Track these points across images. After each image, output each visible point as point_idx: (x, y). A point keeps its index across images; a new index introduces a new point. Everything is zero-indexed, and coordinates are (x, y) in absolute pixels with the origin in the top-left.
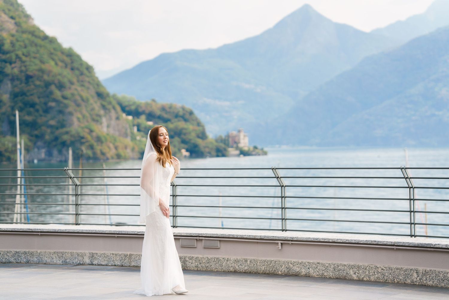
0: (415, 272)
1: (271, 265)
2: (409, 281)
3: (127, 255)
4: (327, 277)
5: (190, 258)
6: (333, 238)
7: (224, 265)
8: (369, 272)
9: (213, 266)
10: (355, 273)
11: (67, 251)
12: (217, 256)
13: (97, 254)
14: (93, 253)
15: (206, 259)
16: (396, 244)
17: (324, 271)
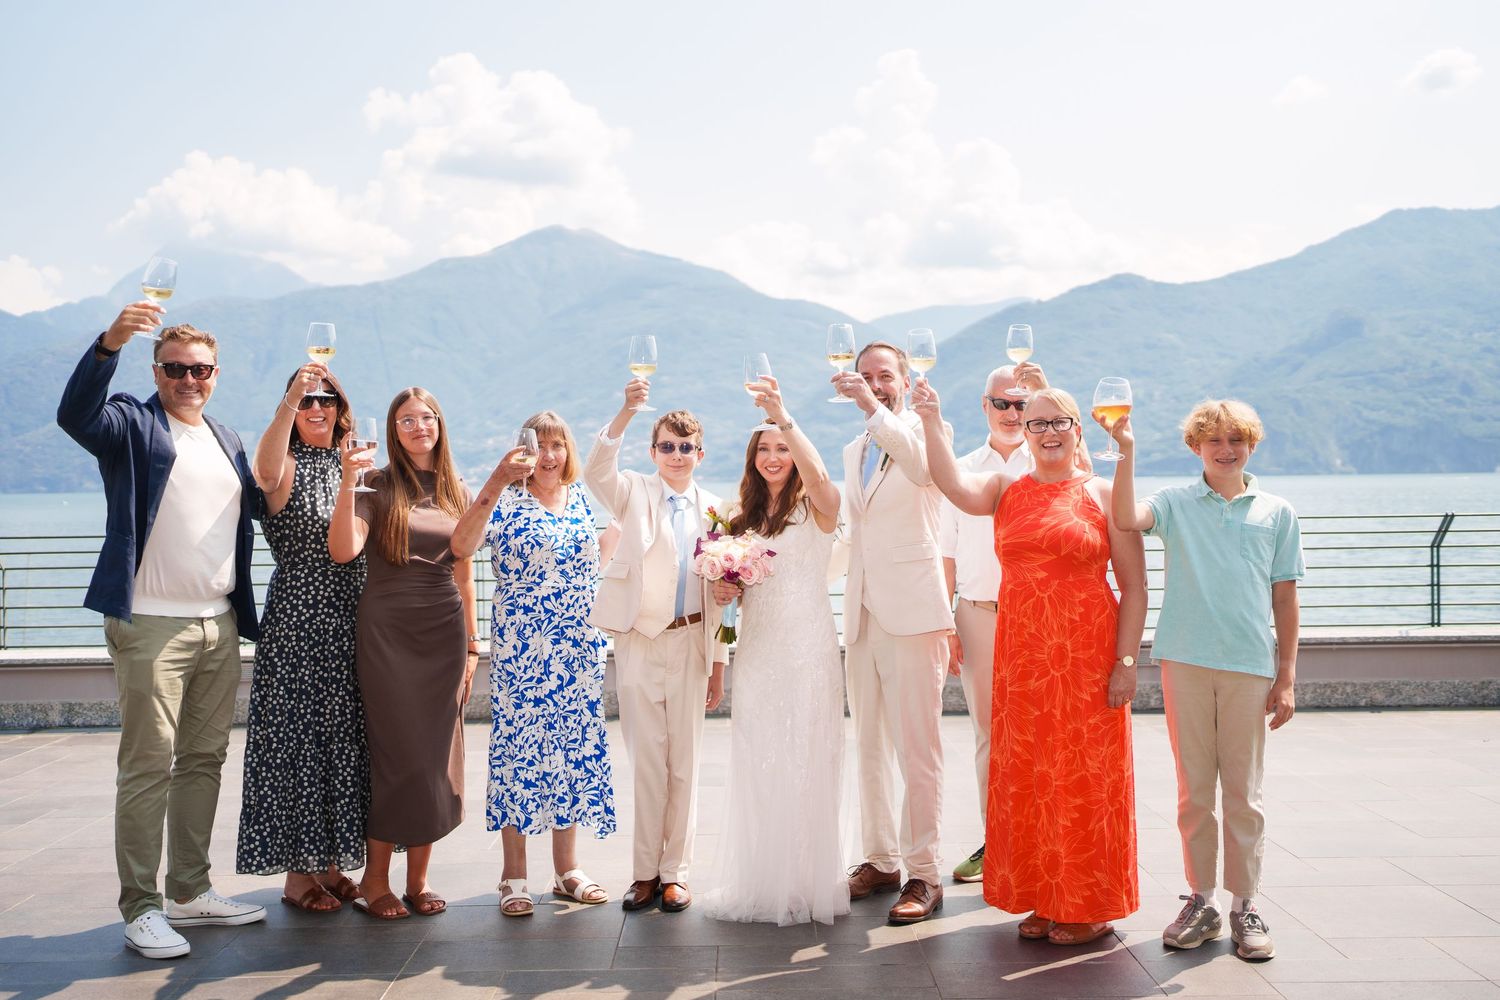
11: (5, 702)
13: (81, 704)
14: (70, 704)
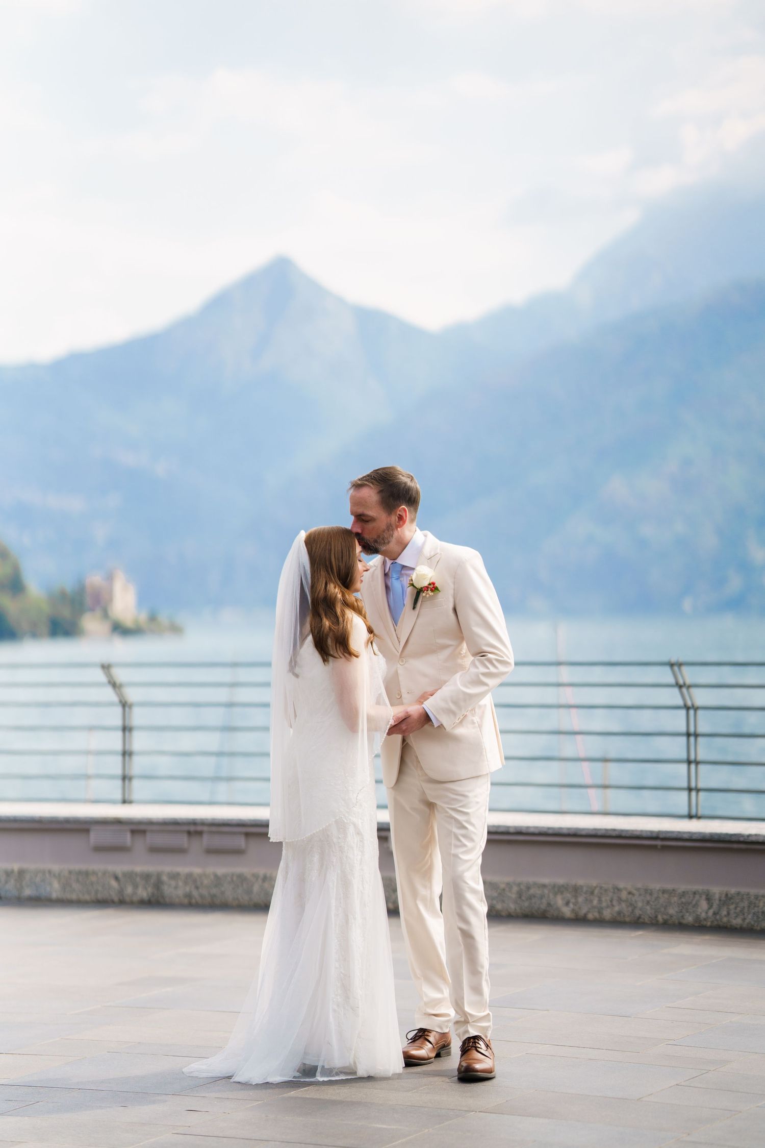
0: (704, 897)
2: (689, 919)
3: (12, 871)
4: (504, 914)
5: (172, 875)
6: (516, 824)
8: (600, 901)
9: (229, 893)
10: (567, 904)
12: (238, 870)
15: (212, 877)
16: (661, 836)
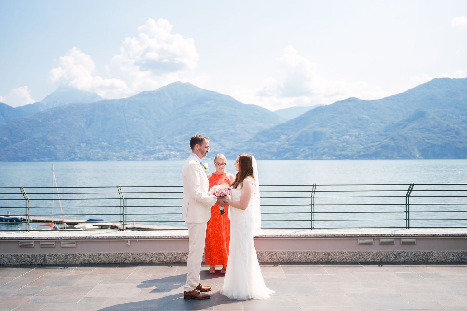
1: (121, 257)
5: (50, 255)
6: (172, 235)
7: (80, 259)
9: (71, 261)
12: (74, 253)
15: (64, 256)
17: (163, 259)
